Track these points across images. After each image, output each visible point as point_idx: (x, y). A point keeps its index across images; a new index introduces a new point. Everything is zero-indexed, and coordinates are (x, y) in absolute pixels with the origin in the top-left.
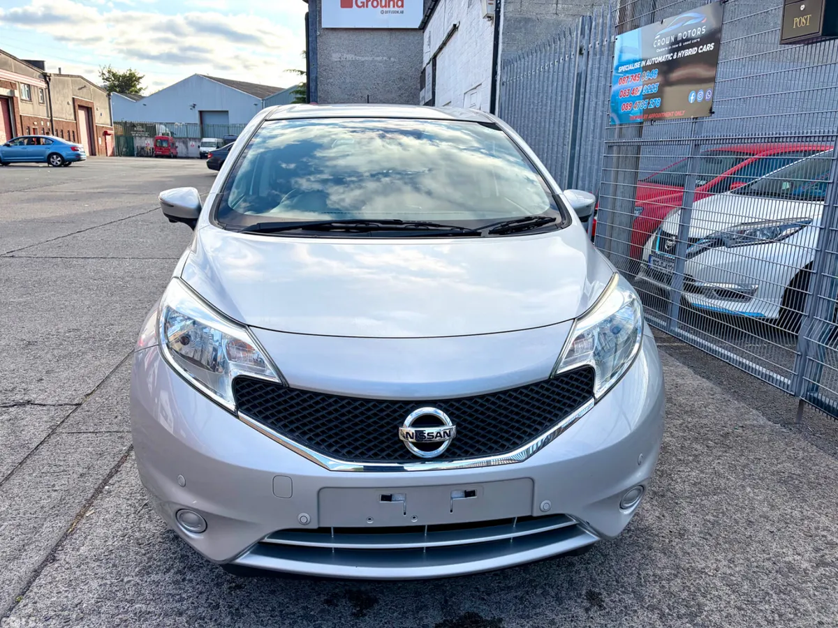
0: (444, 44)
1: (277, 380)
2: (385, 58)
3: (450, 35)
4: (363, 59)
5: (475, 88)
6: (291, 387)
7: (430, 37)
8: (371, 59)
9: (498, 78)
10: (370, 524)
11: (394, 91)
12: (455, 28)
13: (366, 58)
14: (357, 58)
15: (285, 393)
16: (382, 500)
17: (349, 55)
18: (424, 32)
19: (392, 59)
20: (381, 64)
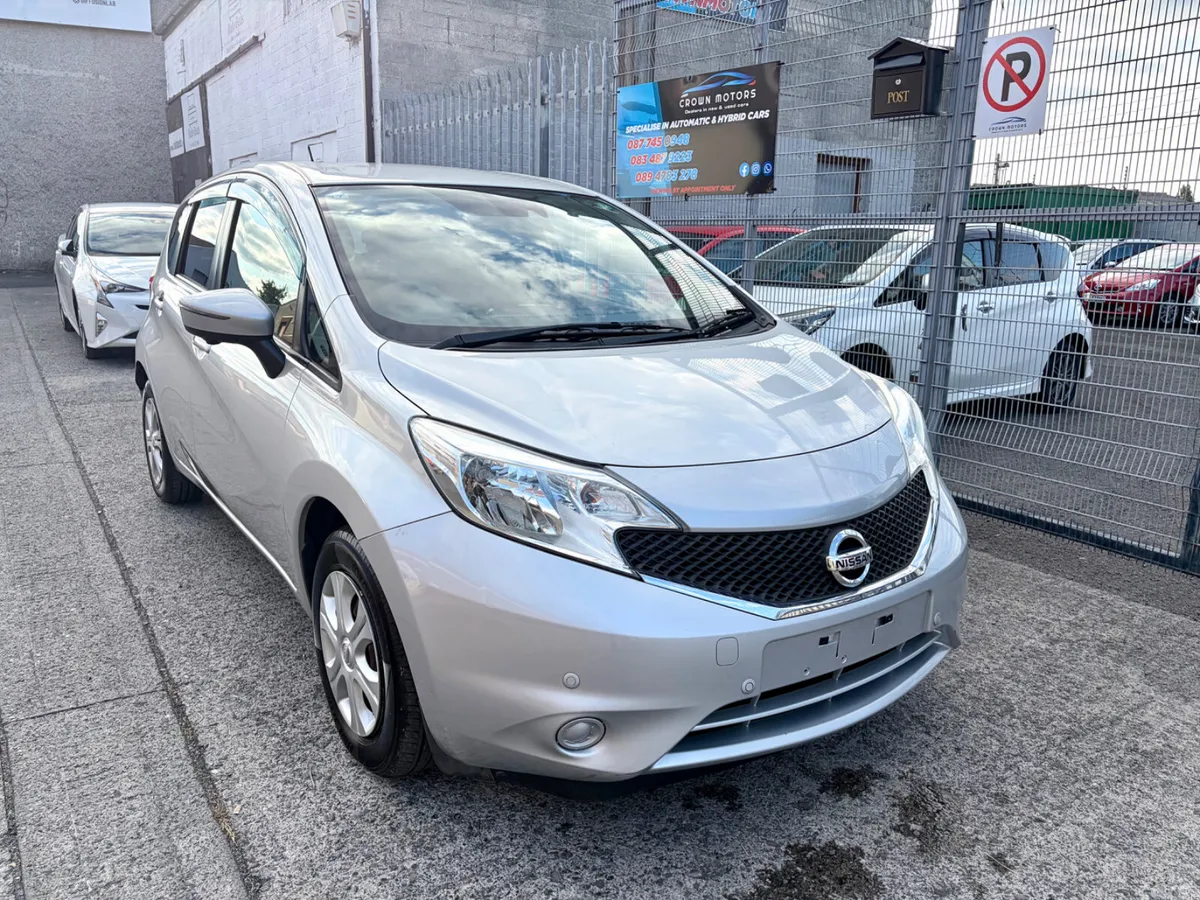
0: (228, 63)
1: (673, 526)
2: (87, 75)
3: (242, 52)
4: (46, 74)
5: (319, 137)
6: (693, 531)
7: (183, 49)
8: (62, 74)
9: (377, 125)
10: (808, 675)
11: (110, 130)
12: (256, 42)
13: (53, 73)
14: (35, 71)
15: (687, 540)
16: (821, 644)
17: (19, 66)
18: (164, 40)
19: (102, 78)
20: (81, 84)
